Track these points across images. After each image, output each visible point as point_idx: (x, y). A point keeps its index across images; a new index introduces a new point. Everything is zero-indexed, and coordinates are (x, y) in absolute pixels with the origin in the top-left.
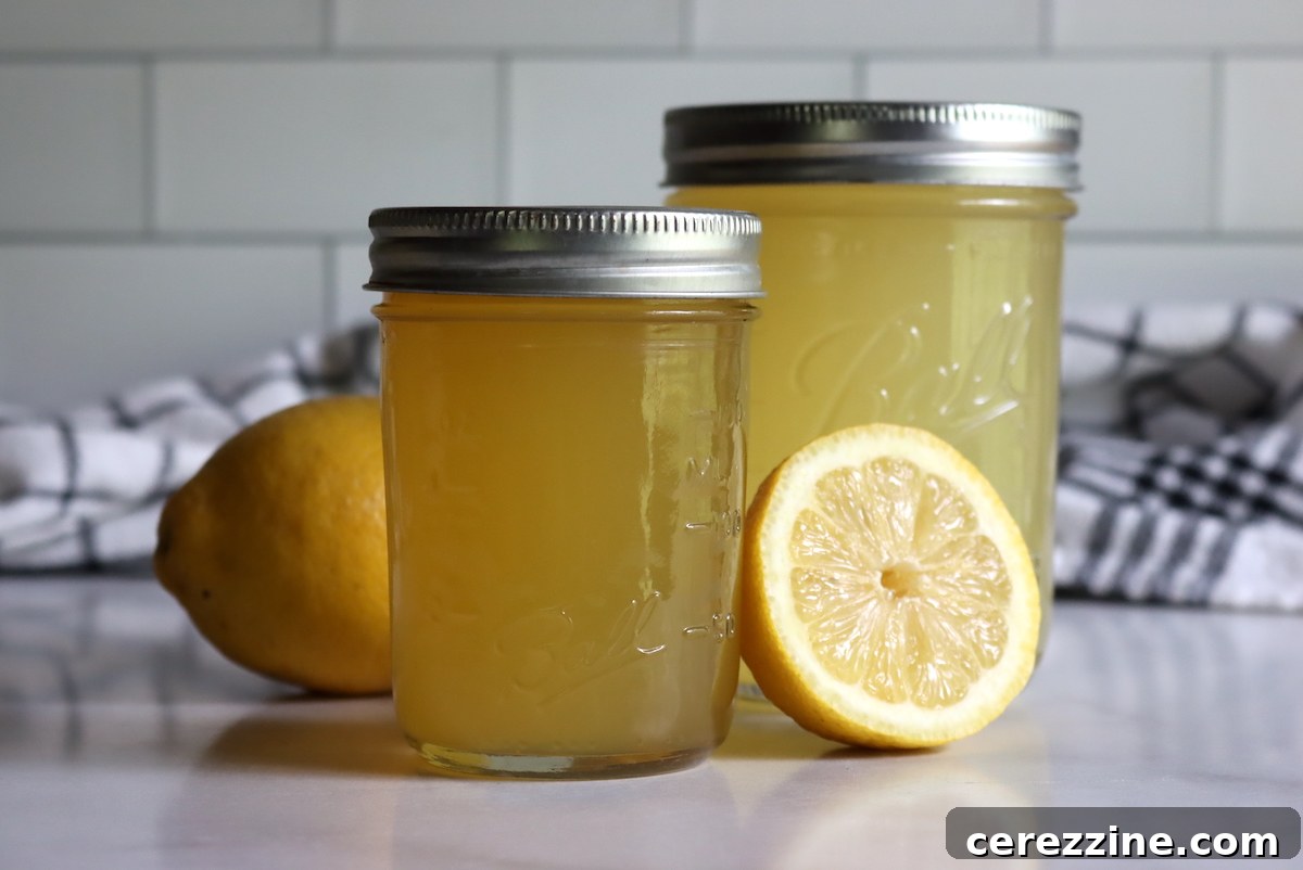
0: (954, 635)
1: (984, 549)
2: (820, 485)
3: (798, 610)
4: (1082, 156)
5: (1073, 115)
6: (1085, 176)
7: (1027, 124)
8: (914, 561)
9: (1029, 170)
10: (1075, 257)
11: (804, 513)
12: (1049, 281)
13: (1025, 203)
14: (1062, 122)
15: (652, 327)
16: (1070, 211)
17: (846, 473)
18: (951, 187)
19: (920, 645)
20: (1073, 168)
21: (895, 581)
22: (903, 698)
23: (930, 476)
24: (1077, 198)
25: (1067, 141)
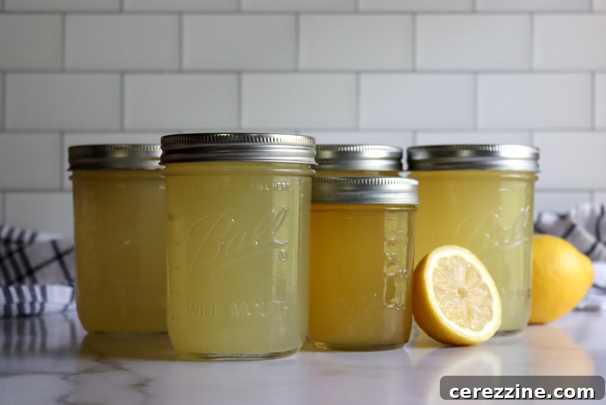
0: (479, 310)
1: (484, 287)
2: (440, 261)
3: (436, 297)
4: (540, 161)
5: (538, 149)
6: (541, 168)
7: (526, 151)
8: (466, 287)
9: (525, 166)
10: (538, 197)
11: (436, 269)
12: (531, 201)
13: (524, 176)
14: (534, 151)
15: (386, 213)
16: (537, 178)
17: (446, 259)
18: (500, 171)
19: (470, 313)
20: (537, 166)
21: (462, 293)
22: (466, 327)
23: (469, 263)
24: (538, 175)
25: (536, 157)
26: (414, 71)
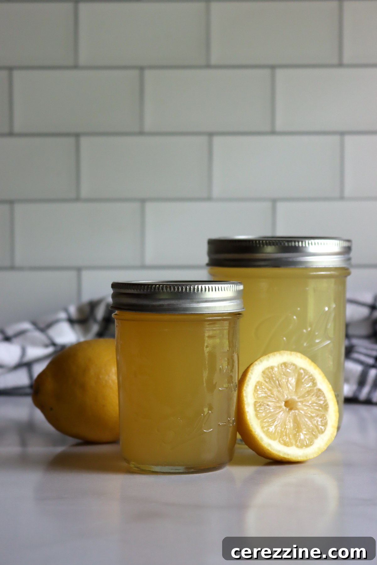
0: (309, 423)
1: (319, 393)
2: (264, 372)
3: (257, 415)
4: (352, 255)
5: (349, 241)
6: (353, 261)
8: (295, 398)
11: (258, 382)
13: (332, 273)
14: (345, 244)
15: (207, 323)
16: (348, 274)
17: (272, 368)
18: (307, 268)
19: (298, 427)
20: (349, 259)
21: (289, 405)
22: (292, 445)
24: (350, 269)
25: (347, 250)
26: (273, 133)
